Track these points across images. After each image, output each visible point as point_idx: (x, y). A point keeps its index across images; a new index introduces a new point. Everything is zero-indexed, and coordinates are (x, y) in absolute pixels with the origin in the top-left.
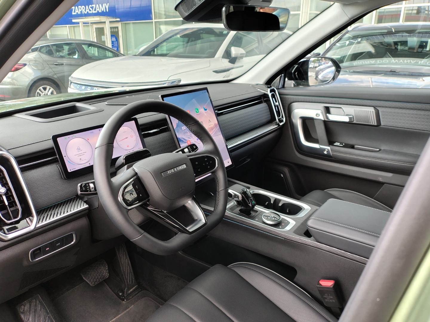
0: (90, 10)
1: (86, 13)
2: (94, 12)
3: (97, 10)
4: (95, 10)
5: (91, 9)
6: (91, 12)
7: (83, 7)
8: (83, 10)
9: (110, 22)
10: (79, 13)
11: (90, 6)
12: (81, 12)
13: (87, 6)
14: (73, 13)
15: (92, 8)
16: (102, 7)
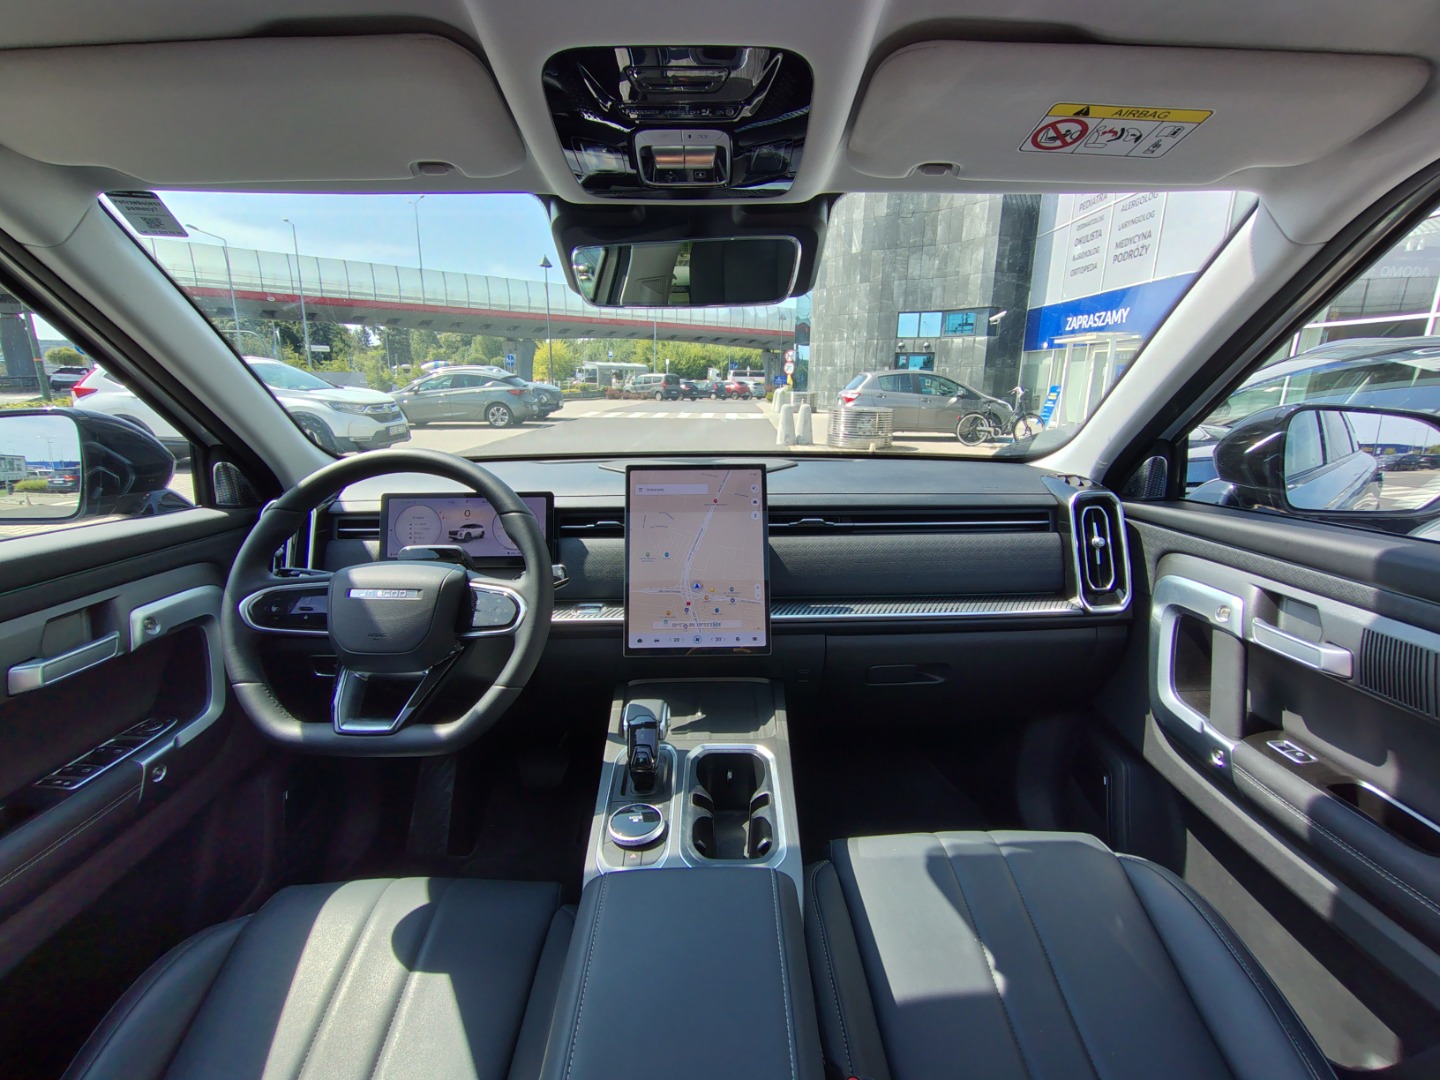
0: (1095, 322)
1: (1087, 327)
2: (1101, 324)
3: (1106, 320)
4: (1103, 322)
5: (1096, 319)
6: (1095, 325)
7: (1086, 316)
8: (1085, 322)
9: (1118, 342)
10: (1077, 327)
11: (1098, 314)
12: (1081, 325)
13: (1092, 316)
14: (1067, 329)
15: (1099, 317)
16: (1117, 312)
